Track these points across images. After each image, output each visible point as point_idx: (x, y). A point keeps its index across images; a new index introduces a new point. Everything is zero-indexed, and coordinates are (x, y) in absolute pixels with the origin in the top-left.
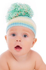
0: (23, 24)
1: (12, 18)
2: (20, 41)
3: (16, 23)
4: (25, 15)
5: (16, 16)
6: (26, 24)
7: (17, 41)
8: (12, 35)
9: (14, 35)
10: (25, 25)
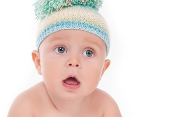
0: (85, 25)
1: (54, 10)
2: (77, 66)
3: (68, 23)
4: (86, 5)
5: (66, 4)
6: (93, 25)
7: (70, 65)
8: (57, 50)
9: (61, 50)
10: (90, 27)
